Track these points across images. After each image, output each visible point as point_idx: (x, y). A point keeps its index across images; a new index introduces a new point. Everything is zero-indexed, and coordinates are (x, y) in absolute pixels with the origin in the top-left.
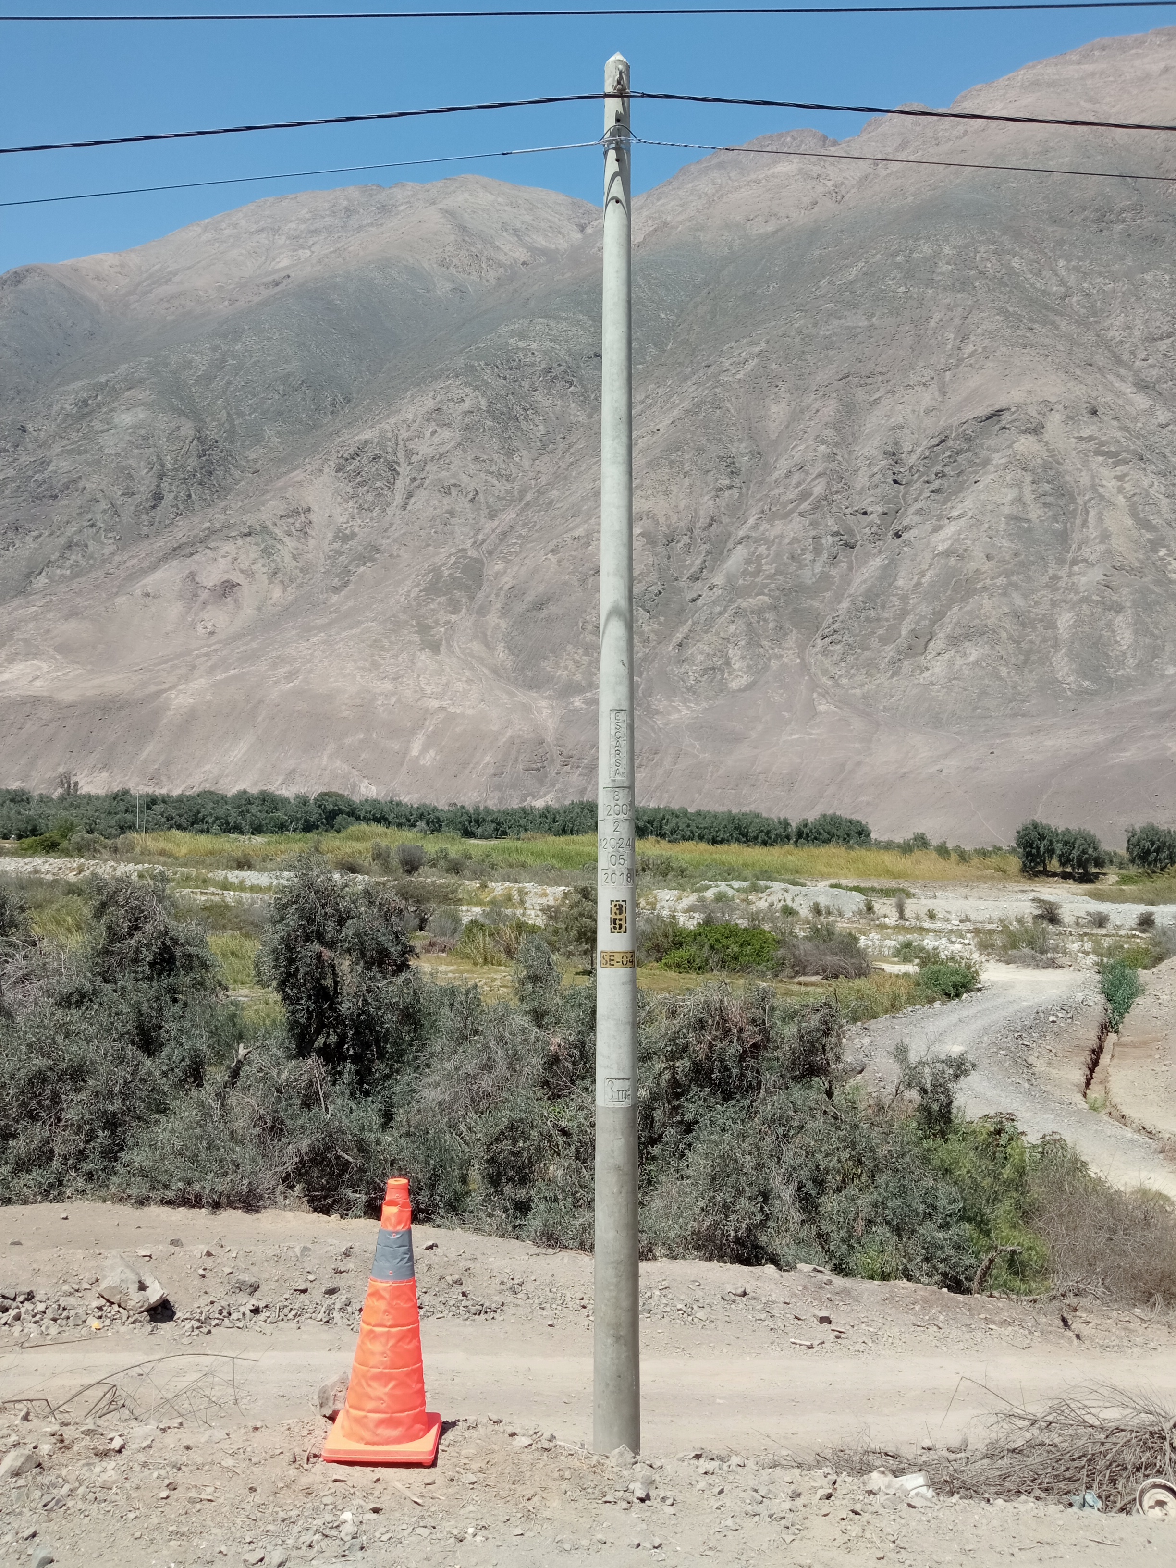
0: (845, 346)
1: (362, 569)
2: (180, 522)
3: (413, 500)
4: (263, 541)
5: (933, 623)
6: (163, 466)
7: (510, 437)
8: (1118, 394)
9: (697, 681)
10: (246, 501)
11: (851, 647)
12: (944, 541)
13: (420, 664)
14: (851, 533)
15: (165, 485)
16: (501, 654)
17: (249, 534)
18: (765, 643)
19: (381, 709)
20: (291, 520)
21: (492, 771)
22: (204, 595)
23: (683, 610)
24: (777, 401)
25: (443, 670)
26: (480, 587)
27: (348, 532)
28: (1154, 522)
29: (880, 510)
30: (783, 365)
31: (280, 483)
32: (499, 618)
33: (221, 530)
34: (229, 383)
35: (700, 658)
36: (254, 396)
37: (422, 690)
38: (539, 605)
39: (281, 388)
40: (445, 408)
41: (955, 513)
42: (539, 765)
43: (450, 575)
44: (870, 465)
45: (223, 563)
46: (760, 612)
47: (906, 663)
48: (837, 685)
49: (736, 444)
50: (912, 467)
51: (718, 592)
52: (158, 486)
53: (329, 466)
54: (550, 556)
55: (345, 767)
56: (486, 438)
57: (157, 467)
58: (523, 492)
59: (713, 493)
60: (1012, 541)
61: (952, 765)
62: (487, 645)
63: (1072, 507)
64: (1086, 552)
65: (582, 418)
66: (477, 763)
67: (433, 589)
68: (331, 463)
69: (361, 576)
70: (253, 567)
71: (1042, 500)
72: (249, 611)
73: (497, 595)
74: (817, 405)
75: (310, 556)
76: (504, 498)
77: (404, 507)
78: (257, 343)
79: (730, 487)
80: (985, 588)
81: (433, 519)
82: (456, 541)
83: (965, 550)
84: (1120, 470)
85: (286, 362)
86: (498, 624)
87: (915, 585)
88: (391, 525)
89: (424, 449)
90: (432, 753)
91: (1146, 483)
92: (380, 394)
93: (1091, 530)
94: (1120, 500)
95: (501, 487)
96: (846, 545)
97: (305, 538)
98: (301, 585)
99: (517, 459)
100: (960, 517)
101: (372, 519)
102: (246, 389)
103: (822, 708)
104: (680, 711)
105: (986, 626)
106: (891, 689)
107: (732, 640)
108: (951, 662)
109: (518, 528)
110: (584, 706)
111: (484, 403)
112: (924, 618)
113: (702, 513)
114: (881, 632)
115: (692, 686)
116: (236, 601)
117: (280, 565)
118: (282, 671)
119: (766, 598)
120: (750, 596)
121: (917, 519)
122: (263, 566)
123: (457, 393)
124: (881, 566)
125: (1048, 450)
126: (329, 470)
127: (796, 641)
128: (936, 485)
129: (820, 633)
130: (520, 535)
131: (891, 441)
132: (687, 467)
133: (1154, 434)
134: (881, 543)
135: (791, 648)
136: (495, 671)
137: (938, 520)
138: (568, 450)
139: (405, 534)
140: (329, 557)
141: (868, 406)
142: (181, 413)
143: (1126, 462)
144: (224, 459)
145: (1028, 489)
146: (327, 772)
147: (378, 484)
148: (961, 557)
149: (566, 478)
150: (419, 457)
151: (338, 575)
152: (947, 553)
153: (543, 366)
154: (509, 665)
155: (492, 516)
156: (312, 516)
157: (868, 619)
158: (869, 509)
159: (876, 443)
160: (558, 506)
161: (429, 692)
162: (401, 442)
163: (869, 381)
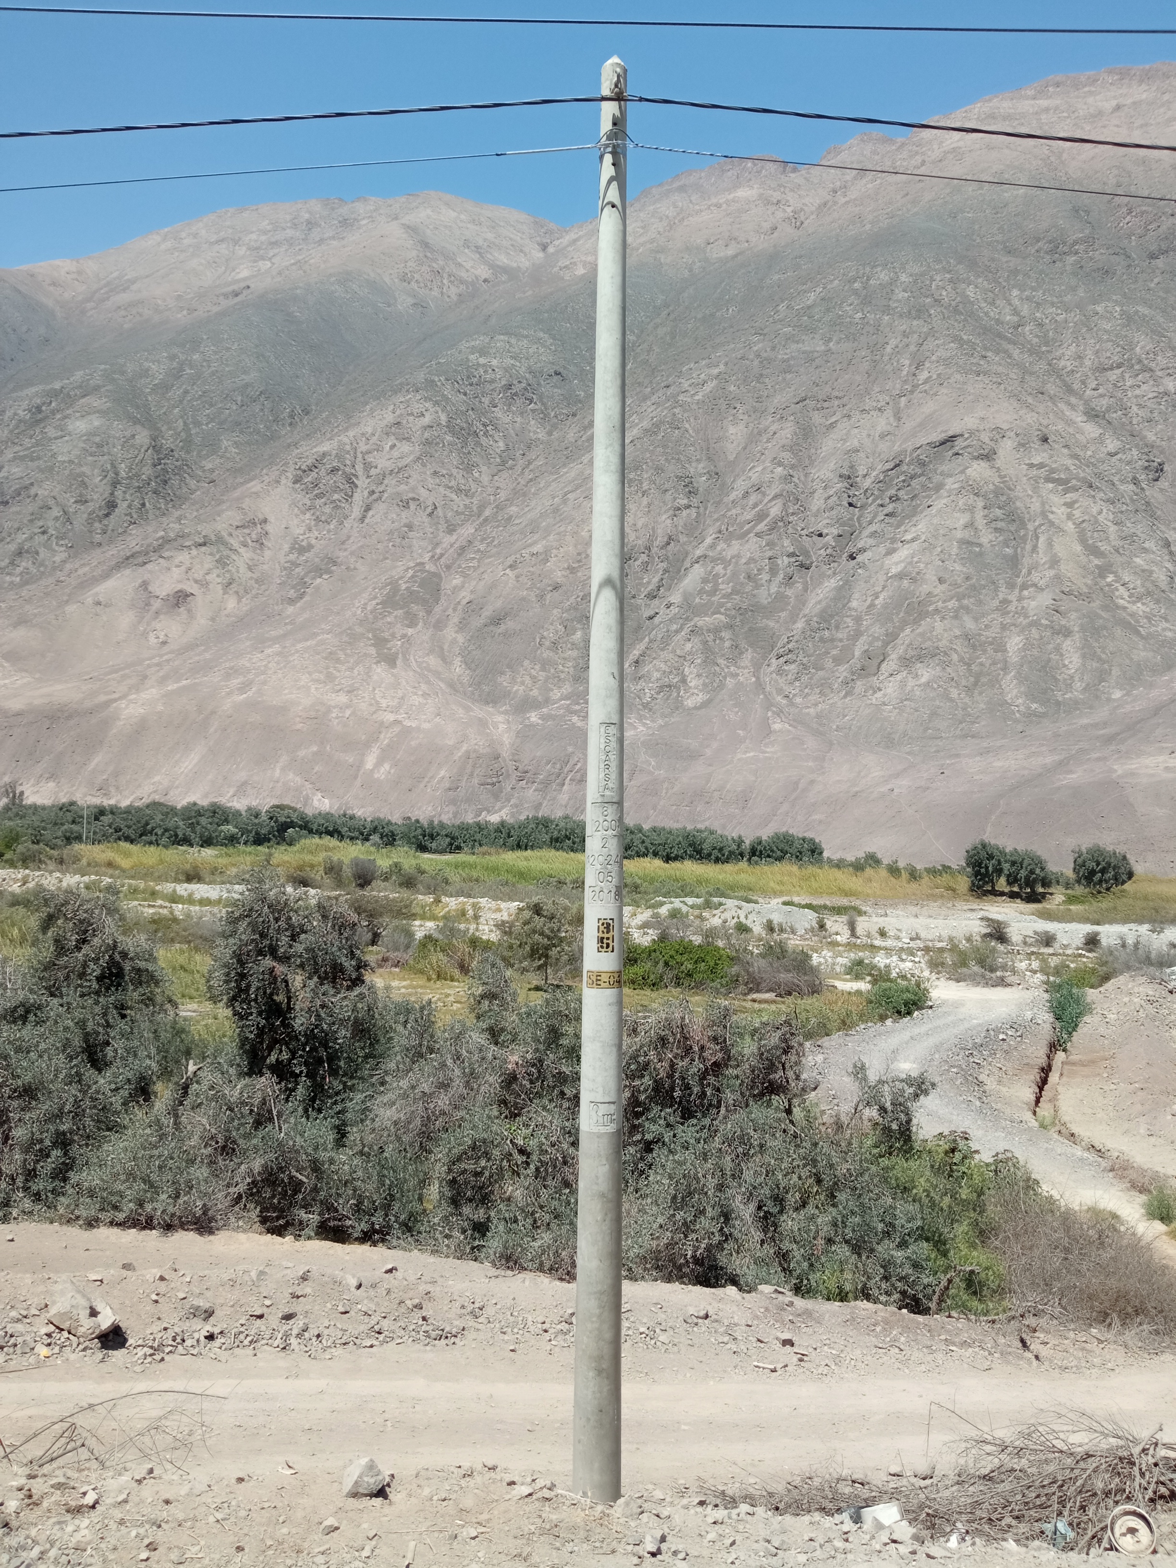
0: (802, 370)
1: (319, 580)
2: (134, 530)
3: (371, 513)
4: (218, 551)
5: (886, 644)
6: (117, 474)
7: (469, 453)
8: (1070, 422)
9: (653, 698)
10: (201, 511)
11: (805, 667)
12: (897, 564)
13: (375, 677)
14: (806, 554)
15: (119, 493)
16: (458, 668)
17: (204, 544)
18: (721, 661)
19: (336, 722)
20: (247, 531)
21: (447, 785)
22: (157, 604)
23: (639, 627)
24: (734, 422)
25: (399, 684)
26: (437, 601)
27: (304, 544)
28: (1102, 548)
29: (836, 532)
30: (742, 387)
31: (237, 493)
32: (456, 632)
33: (175, 540)
34: (186, 392)
35: (656, 675)
36: (211, 405)
37: (377, 703)
38: (496, 621)
39: (239, 398)
40: (404, 422)
41: (908, 537)
42: (495, 780)
43: (407, 588)
44: (825, 488)
45: (176, 573)
46: (716, 630)
47: (859, 683)
48: (792, 704)
49: (694, 464)
50: (866, 491)
51: (674, 610)
52: (112, 494)
53: (287, 478)
54: (508, 572)
55: (298, 779)
56: (445, 453)
57: (111, 474)
58: (482, 507)
59: (671, 512)
60: (964, 565)
61: (902, 784)
62: (444, 659)
63: (1022, 533)
64: (1035, 577)
65: (542, 435)
66: (431, 777)
67: (390, 602)
68: (289, 475)
69: (317, 589)
70: (207, 577)
71: (993, 525)
72: (203, 621)
73: (455, 610)
74: (774, 428)
76: (462, 513)
77: (362, 519)
78: (216, 353)
79: (688, 507)
80: (937, 611)
81: (391, 532)
82: (414, 555)
83: (918, 573)
84: (1070, 497)
85: (245, 372)
86: (455, 639)
87: (869, 607)
88: (349, 537)
89: (383, 462)
90: (387, 766)
91: (1094, 510)
92: (339, 406)
93: (1041, 555)
94: (1070, 526)
95: (459, 502)
96: (802, 566)
97: (261, 549)
98: (256, 596)
99: (477, 475)
100: (913, 540)
101: (329, 531)
102: (204, 399)
103: (777, 726)
104: (635, 728)
105: (938, 648)
106: (844, 709)
107: (688, 658)
108: (903, 683)
109: (477, 543)
110: (540, 722)
111: (443, 418)
112: (878, 639)
113: (659, 531)
114: (834, 652)
115: (648, 703)
116: (189, 611)
117: (235, 576)
118: (236, 682)
119: (722, 617)
120: (706, 615)
121: (871, 541)
122: (218, 576)
123: (417, 407)
124: (835, 588)
125: (999, 476)
126: (286, 481)
127: (752, 660)
128: (890, 508)
129: (775, 652)
130: (479, 551)
131: (846, 464)
132: (645, 486)
133: (1104, 462)
134: (836, 564)
135: (747, 667)
136: (451, 685)
137: (892, 543)
138: (527, 466)
139: (362, 547)
140: (285, 569)
141: (824, 429)
142: (136, 422)
143: (1075, 489)
144: (180, 468)
145: (979, 514)
146: (280, 784)
147: (336, 496)
148: (914, 580)
149: (524, 495)
150: (378, 471)
151: (293, 588)
152: (900, 576)
153: (503, 382)
154: (465, 680)
155: (451, 529)
156: (269, 527)
157: (822, 640)
158: (825, 531)
159: (832, 466)
160: (517, 522)
161: (384, 705)
162: (360, 455)
163: (826, 405)
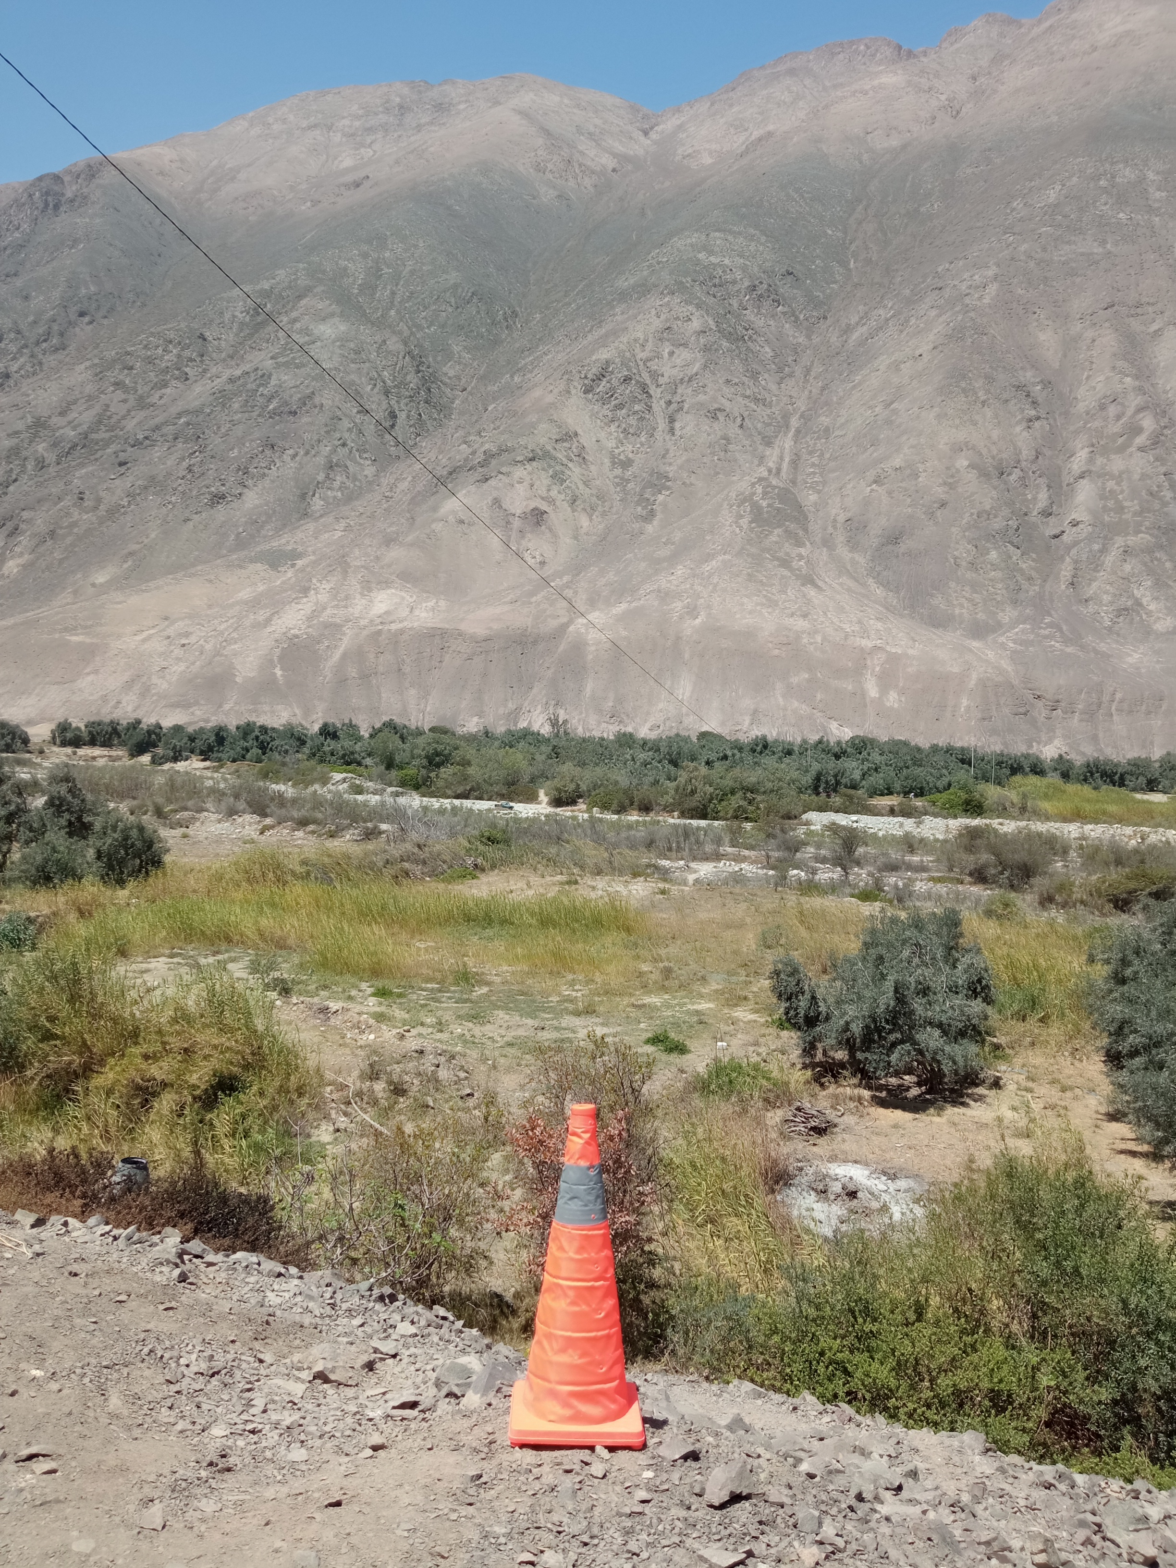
1: (661, 498)
3: (677, 425)
7: (746, 359)
13: (815, 601)
16: (877, 589)
17: (532, 459)
19: (812, 648)
20: (566, 445)
21: (979, 716)
22: (517, 523)
24: (1041, 328)
26: (807, 518)
27: (622, 457)
33: (499, 454)
35: (1105, 597)
37: (840, 628)
38: (892, 540)
39: (452, 299)
40: (674, 327)
42: (1023, 709)
43: (769, 505)
45: (521, 490)
49: (1021, 373)
51: (1086, 528)
52: (388, 403)
53: (575, 387)
54: (874, 487)
55: (805, 707)
56: (728, 360)
57: (379, 383)
58: (786, 418)
59: (1024, 424)
62: (857, 580)
66: (955, 706)
67: (761, 520)
68: (576, 384)
69: (665, 505)
70: (551, 494)
72: (567, 541)
73: (834, 527)
75: (598, 482)
76: (770, 425)
77: (672, 431)
79: (1038, 418)
81: (711, 446)
85: (444, 272)
86: (853, 559)
88: (667, 451)
89: (669, 370)
90: (894, 693)
95: (762, 412)
97: (586, 464)
98: (604, 514)
99: (764, 383)
101: (642, 444)
102: (414, 300)
107: (1133, 580)
109: (805, 456)
110: (1020, 647)
113: (1020, 444)
116: (550, 530)
117: (577, 492)
120: (1129, 534)
122: (559, 492)
123: (680, 311)
130: (813, 465)
132: (982, 396)
136: (887, 608)
138: (808, 373)
139: (688, 461)
140: (618, 484)
141: (1150, 337)
144: (434, 375)
146: (790, 713)
147: (636, 407)
150: (666, 379)
151: (637, 504)
153: (745, 284)
154: (896, 602)
155: (768, 443)
156: (582, 441)
160: (837, 433)
162: (641, 363)
